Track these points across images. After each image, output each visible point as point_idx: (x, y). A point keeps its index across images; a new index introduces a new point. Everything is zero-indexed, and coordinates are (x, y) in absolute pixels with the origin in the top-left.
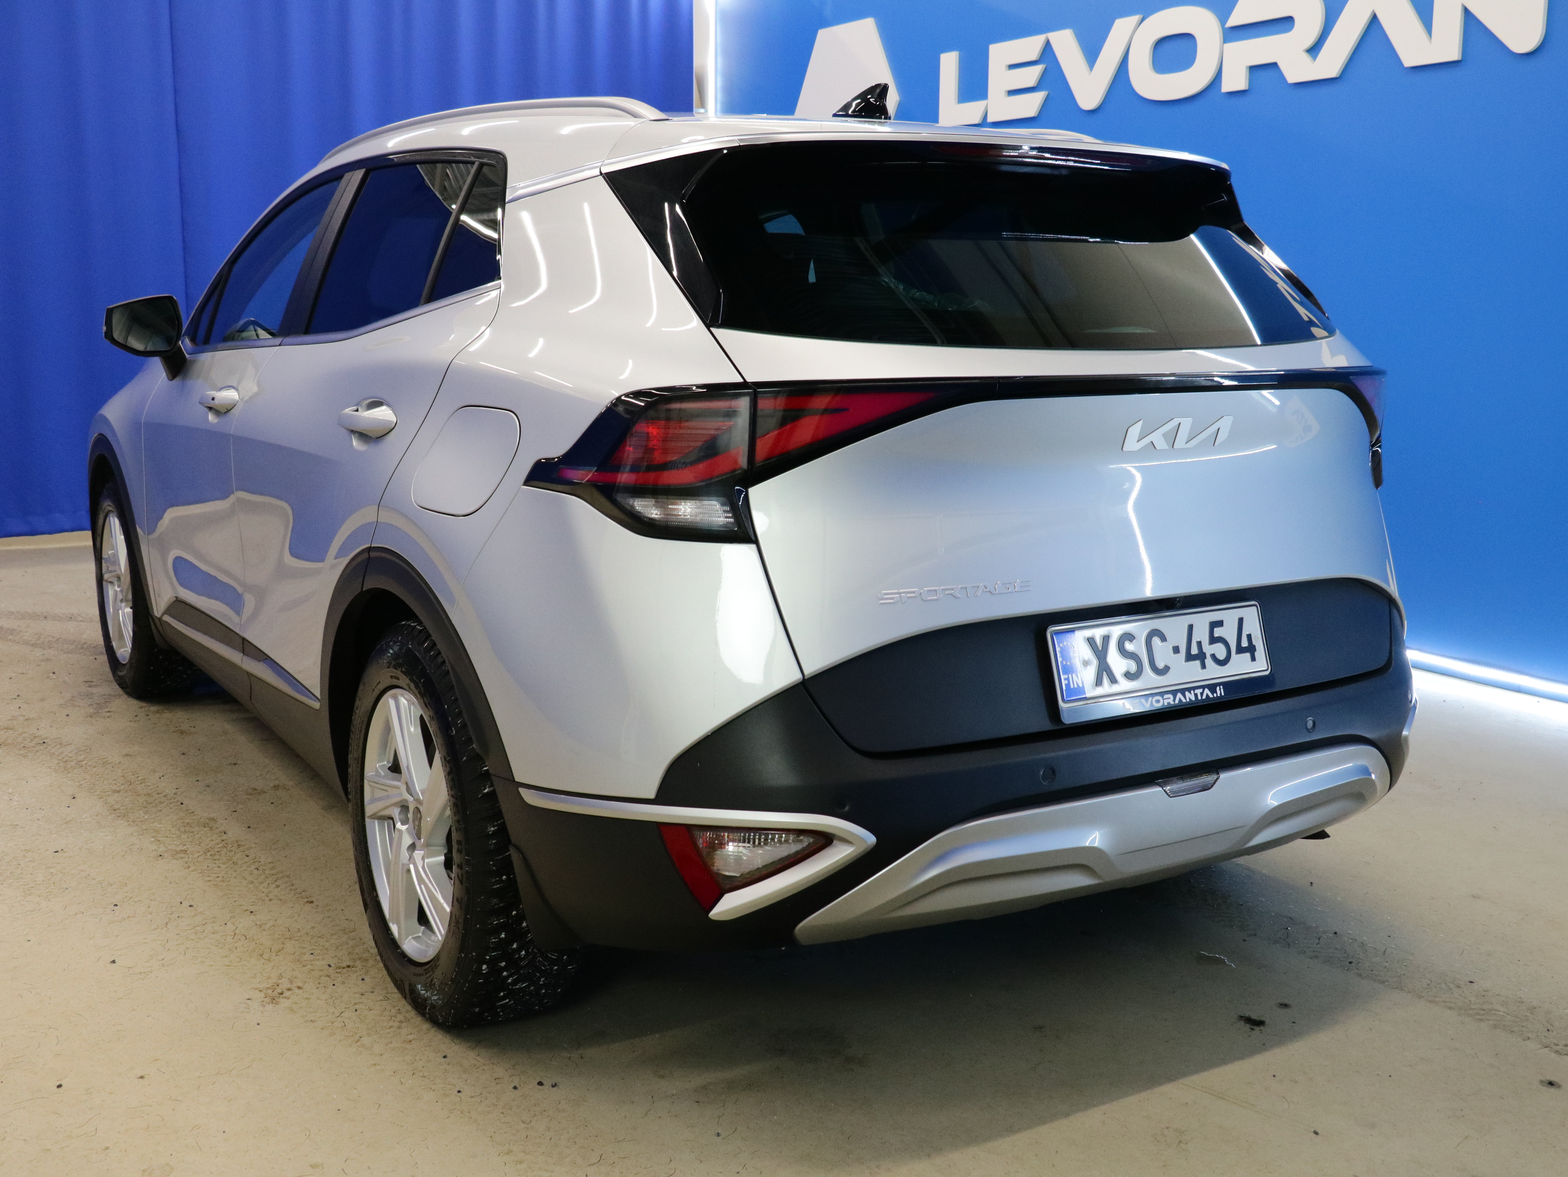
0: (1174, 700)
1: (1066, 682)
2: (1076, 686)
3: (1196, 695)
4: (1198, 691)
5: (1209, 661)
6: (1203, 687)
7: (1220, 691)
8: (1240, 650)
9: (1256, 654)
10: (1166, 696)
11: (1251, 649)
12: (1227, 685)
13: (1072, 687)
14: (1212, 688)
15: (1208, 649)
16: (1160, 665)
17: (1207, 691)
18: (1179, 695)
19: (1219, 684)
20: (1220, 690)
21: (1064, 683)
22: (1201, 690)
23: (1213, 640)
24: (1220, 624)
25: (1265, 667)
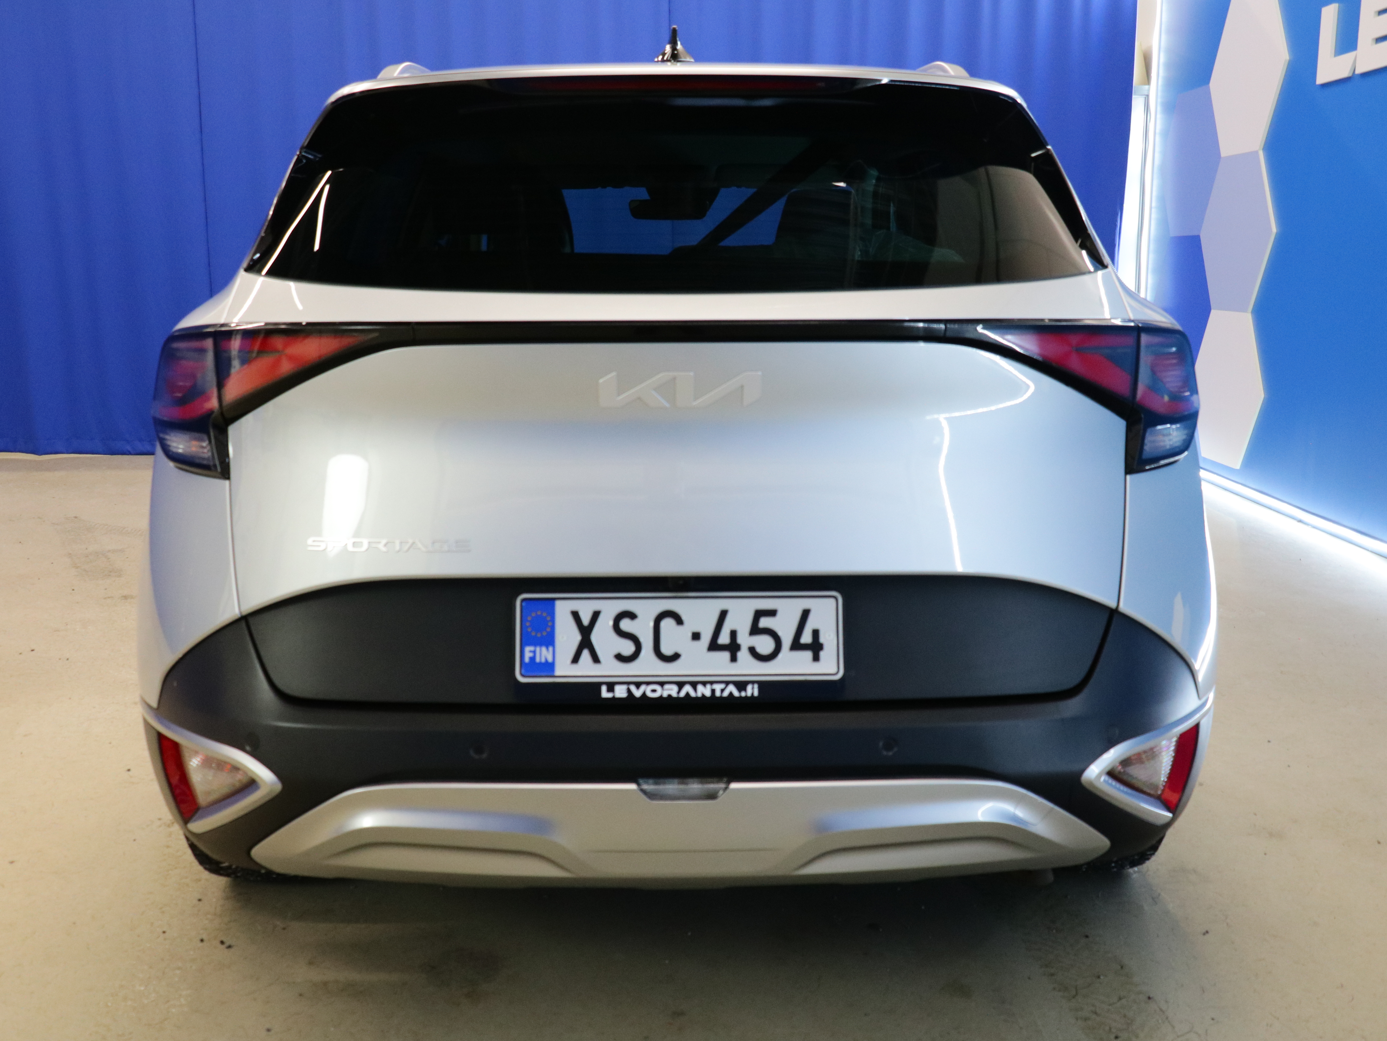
0: (678, 692)
1: (531, 655)
3: (713, 691)
4: (718, 687)
5: (743, 655)
6: (727, 683)
7: (752, 691)
8: (796, 645)
9: (822, 654)
10: (666, 686)
11: (816, 648)
12: (763, 685)
14: (741, 686)
15: (745, 640)
16: (666, 650)
17: (732, 689)
18: (688, 689)
19: (753, 682)
20: (753, 688)
22: (723, 686)
23: (755, 630)
24: (772, 613)
25: (834, 670)
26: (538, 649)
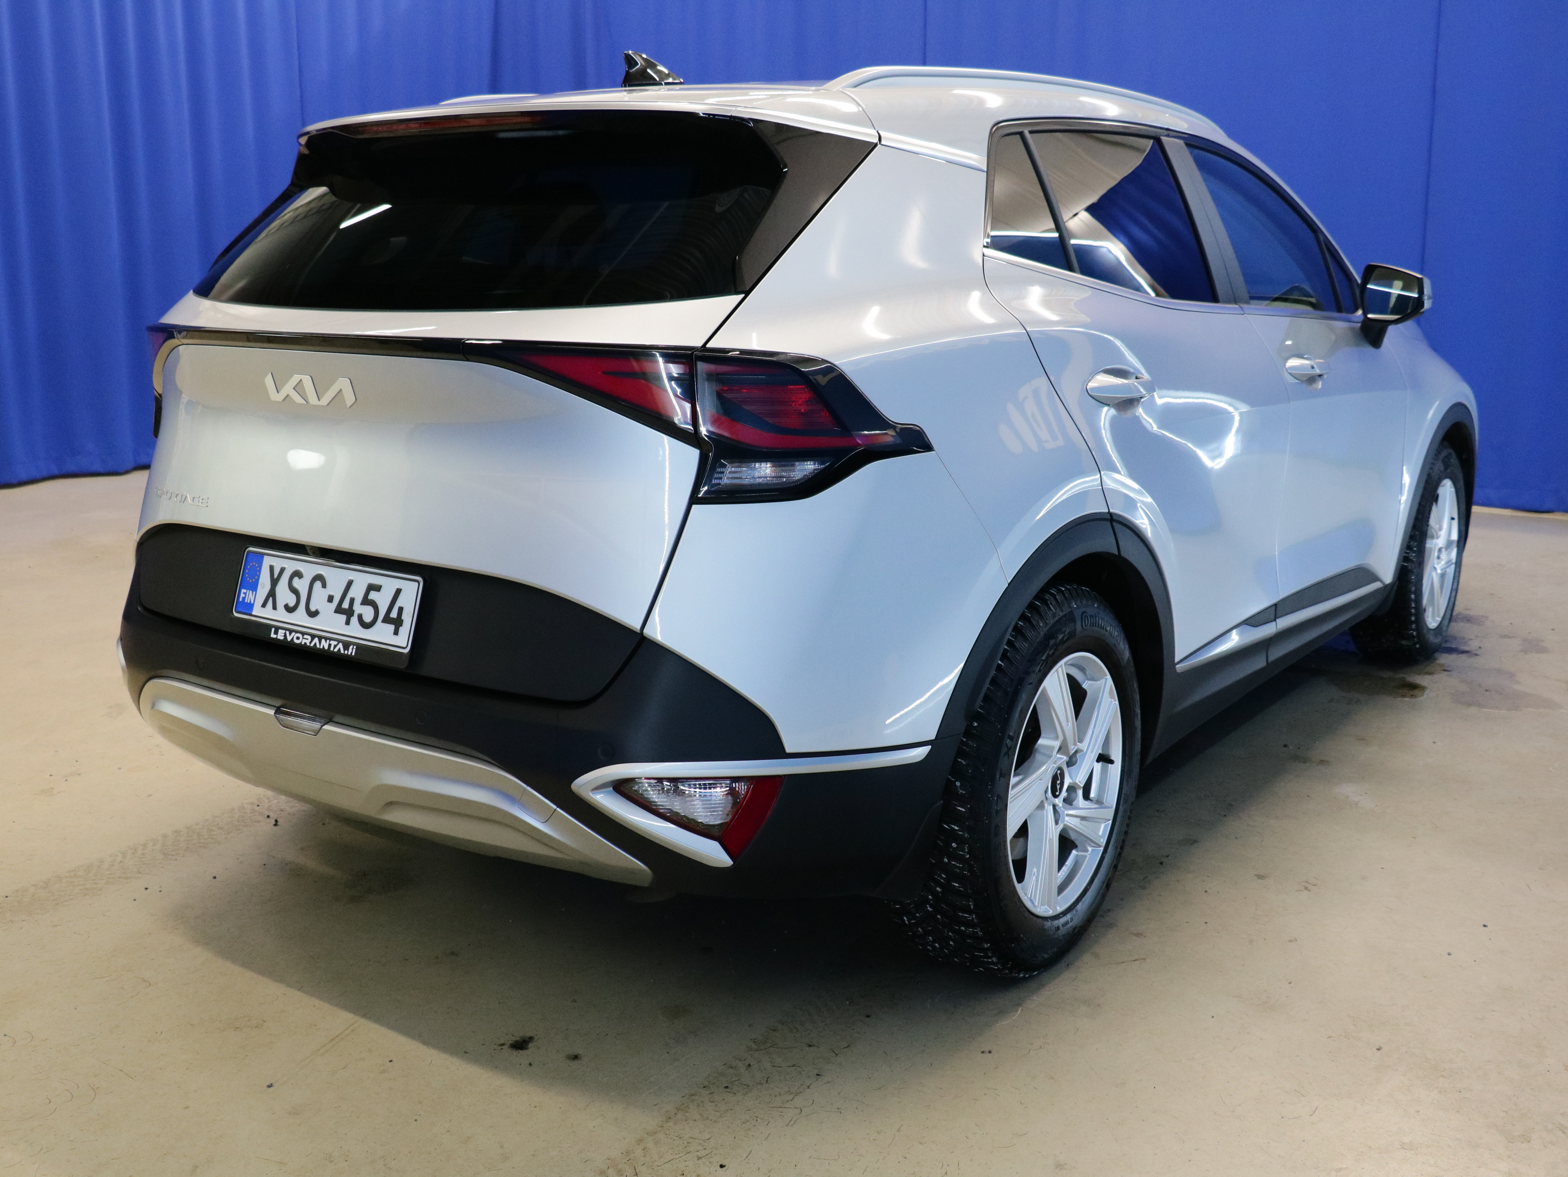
0: (310, 643)
1: (244, 595)
2: (249, 602)
3: (330, 645)
4: (333, 643)
5: (354, 620)
6: (339, 641)
7: (352, 651)
8: (387, 620)
9: (401, 629)
10: (306, 636)
11: (398, 623)
12: (359, 647)
13: (246, 601)
14: (346, 646)
15: (358, 608)
16: (312, 606)
17: (340, 646)
18: (316, 640)
19: (354, 644)
20: (353, 649)
21: (242, 595)
22: (336, 643)
23: (366, 601)
24: (378, 588)
25: (405, 646)
26: (248, 591)
